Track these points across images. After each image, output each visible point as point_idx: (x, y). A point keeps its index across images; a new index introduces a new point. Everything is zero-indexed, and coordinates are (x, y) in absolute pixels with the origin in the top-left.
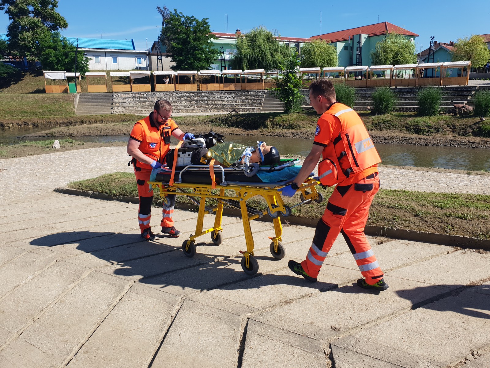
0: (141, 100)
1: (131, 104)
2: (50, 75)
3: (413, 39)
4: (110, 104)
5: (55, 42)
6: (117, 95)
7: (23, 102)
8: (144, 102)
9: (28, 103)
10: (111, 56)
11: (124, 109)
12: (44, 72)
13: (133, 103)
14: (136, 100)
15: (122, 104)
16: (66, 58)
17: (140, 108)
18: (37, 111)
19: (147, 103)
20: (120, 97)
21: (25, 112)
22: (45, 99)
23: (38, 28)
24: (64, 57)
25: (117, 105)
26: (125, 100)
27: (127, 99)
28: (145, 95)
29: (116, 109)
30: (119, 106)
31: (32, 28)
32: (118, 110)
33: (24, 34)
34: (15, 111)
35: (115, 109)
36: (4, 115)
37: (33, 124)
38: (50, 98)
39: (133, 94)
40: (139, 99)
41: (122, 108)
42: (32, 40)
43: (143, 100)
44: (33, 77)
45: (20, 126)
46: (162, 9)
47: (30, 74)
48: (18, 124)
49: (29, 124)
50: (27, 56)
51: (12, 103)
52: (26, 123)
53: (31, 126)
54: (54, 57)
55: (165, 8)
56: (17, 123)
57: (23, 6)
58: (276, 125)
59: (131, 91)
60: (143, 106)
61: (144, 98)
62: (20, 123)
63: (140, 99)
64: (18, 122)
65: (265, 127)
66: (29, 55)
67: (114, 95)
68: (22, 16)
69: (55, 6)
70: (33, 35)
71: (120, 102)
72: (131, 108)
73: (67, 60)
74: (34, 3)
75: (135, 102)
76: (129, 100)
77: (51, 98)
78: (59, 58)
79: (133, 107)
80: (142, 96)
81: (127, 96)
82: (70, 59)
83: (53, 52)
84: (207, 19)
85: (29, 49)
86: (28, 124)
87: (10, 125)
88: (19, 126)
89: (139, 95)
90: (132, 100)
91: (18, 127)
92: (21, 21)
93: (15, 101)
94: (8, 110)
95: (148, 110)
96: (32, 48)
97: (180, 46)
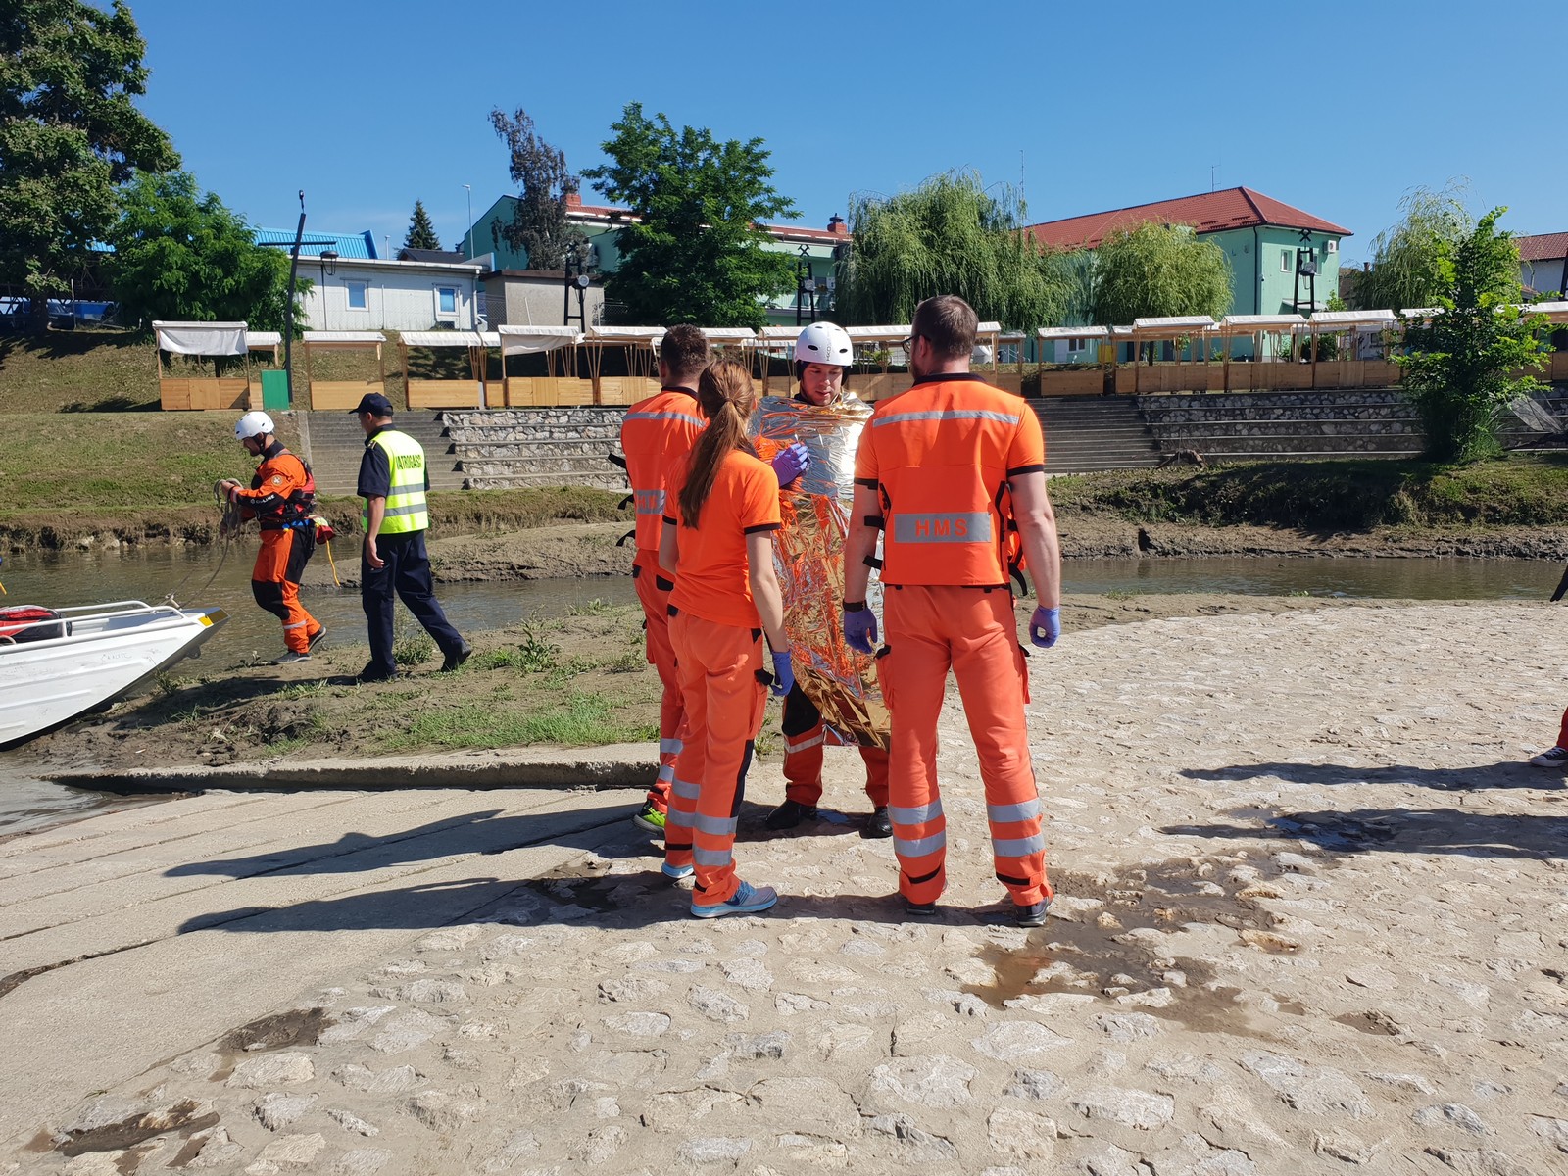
0: (555, 435)
1: (526, 452)
2: (177, 338)
3: (1334, 243)
4: (443, 453)
5: (178, 210)
6: (456, 418)
7: (84, 444)
8: (576, 445)
9: (107, 448)
10: (343, 281)
11: (507, 472)
12: (157, 323)
13: (533, 447)
14: (539, 435)
15: (490, 453)
16: (228, 274)
17: (567, 467)
18: (161, 481)
19: (586, 447)
20: (466, 424)
21: (109, 486)
22: (180, 433)
23: (77, 166)
24: (219, 272)
25: (473, 454)
26: (494, 438)
27: (502, 435)
28: (564, 419)
29: (476, 472)
30: (479, 458)
31: (53, 167)
32: (484, 473)
33: (22, 186)
34: (63, 483)
35: (474, 471)
36: (18, 498)
37: (190, 534)
38: (197, 428)
39: (520, 414)
40: (547, 434)
41: (500, 468)
42: (55, 212)
43: (563, 436)
44: (40, 357)
45: (130, 541)
46: (509, 118)
47: (29, 349)
48: (122, 532)
49: (172, 531)
50: (30, 272)
51: (38, 448)
52: (155, 530)
53: (178, 543)
54: (180, 269)
55: (519, 115)
56: (115, 531)
57: (18, 76)
58: (1440, 510)
59: (506, 405)
60: (578, 460)
61: (568, 428)
62: (130, 529)
63: (551, 433)
64: (119, 526)
65: (1395, 517)
66: (38, 268)
67: (445, 417)
68: (13, 118)
69: (134, 87)
70: (59, 189)
71: (483, 446)
72: (533, 469)
73: (230, 282)
74: (64, 67)
75: (540, 445)
76: (511, 437)
77: (203, 427)
78: (198, 272)
79: (543, 463)
80: (553, 421)
81: (496, 420)
82: (243, 279)
83: (177, 251)
84: (757, 141)
85: (39, 245)
86: (167, 533)
87: (88, 541)
88: (125, 544)
89: (539, 420)
90: (522, 436)
91: (122, 546)
92: (12, 136)
93: (48, 440)
94: (31, 477)
95: (606, 476)
96: (51, 241)
97: (670, 239)
